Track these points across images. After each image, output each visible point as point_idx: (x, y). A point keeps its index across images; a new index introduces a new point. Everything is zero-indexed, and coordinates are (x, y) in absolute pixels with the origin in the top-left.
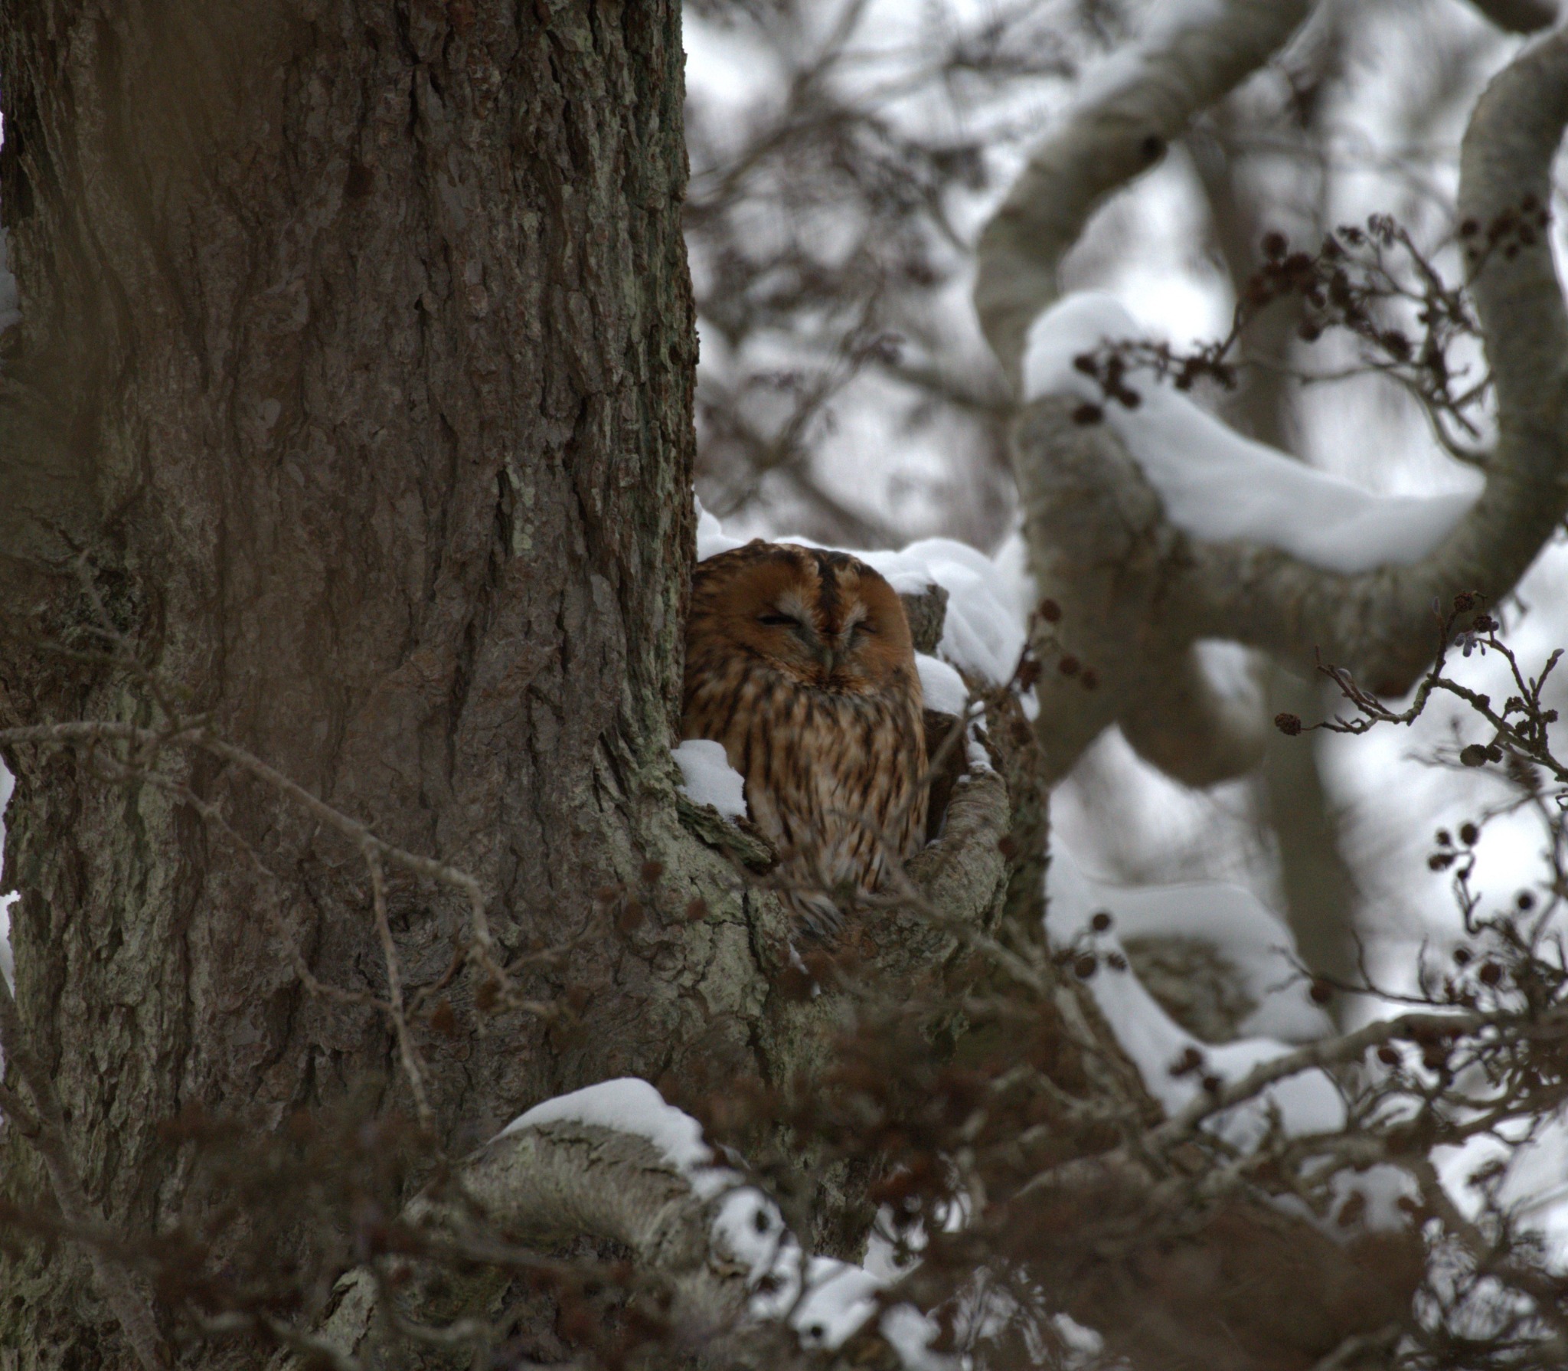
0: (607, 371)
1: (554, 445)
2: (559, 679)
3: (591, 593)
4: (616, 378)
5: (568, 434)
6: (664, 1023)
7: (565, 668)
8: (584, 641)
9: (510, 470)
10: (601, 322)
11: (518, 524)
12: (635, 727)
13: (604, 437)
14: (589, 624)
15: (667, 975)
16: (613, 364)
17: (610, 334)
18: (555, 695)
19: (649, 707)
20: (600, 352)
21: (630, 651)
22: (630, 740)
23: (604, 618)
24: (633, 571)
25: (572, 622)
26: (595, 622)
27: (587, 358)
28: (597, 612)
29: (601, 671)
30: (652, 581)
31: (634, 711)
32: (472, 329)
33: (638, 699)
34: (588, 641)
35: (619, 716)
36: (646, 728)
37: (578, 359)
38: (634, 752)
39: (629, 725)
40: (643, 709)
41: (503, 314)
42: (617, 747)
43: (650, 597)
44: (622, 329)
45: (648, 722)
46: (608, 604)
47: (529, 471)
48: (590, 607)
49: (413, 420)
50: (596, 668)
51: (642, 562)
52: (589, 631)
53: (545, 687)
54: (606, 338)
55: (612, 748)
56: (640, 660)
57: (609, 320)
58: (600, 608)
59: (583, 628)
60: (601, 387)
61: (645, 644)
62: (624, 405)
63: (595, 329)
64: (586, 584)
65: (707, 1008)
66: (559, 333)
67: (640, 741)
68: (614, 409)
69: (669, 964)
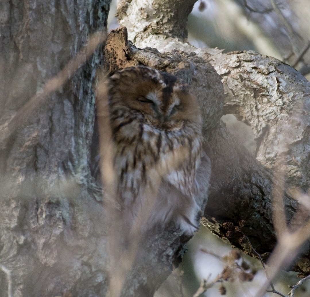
0: (78, 26)
1: (55, 53)
2: (48, 140)
3: (63, 106)
4: (81, 29)
5: (61, 48)
6: (75, 276)
7: (51, 136)
8: (59, 125)
9: (38, 64)
10: (77, 7)
11: (39, 83)
12: (75, 155)
13: (74, 50)
14: (61, 119)
15: (78, 257)
16: (80, 23)
17: (81, 12)
18: (46, 146)
19: (81, 147)
20: (76, 18)
21: (76, 125)
22: (72, 162)
23: (67, 116)
24: (80, 98)
25: (55, 118)
26: (64, 117)
27: (71, 22)
28: (65, 114)
29: (64, 137)
30: (86, 98)
31: (75, 148)
32: (29, 13)
33: (77, 143)
34: (61, 125)
35: (70, 153)
36: (79, 155)
37: (68, 22)
38: (74, 166)
39: (73, 156)
40: (78, 148)
41: (41, 7)
42: (67, 165)
43: (85, 104)
44: (85, 9)
45: (80, 153)
46: (69, 111)
47: (45, 64)
48: (63, 112)
49: (4, 43)
50: (63, 136)
51: (84, 92)
52: (61, 121)
53: (42, 143)
54: (79, 14)
55: (66, 165)
56: (79, 129)
57: (80, 7)
58: (66, 113)
59: (59, 120)
60: (75, 31)
61: (81, 123)
62: (83, 36)
63: (75, 9)
64: (62, 103)
65: (91, 270)
66: (61, 12)
67: (76, 162)
68: (79, 38)
69: (79, 253)
